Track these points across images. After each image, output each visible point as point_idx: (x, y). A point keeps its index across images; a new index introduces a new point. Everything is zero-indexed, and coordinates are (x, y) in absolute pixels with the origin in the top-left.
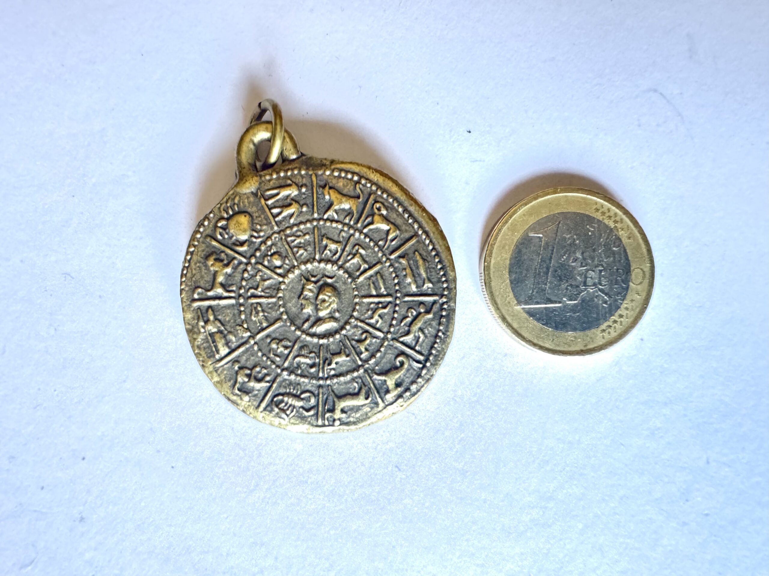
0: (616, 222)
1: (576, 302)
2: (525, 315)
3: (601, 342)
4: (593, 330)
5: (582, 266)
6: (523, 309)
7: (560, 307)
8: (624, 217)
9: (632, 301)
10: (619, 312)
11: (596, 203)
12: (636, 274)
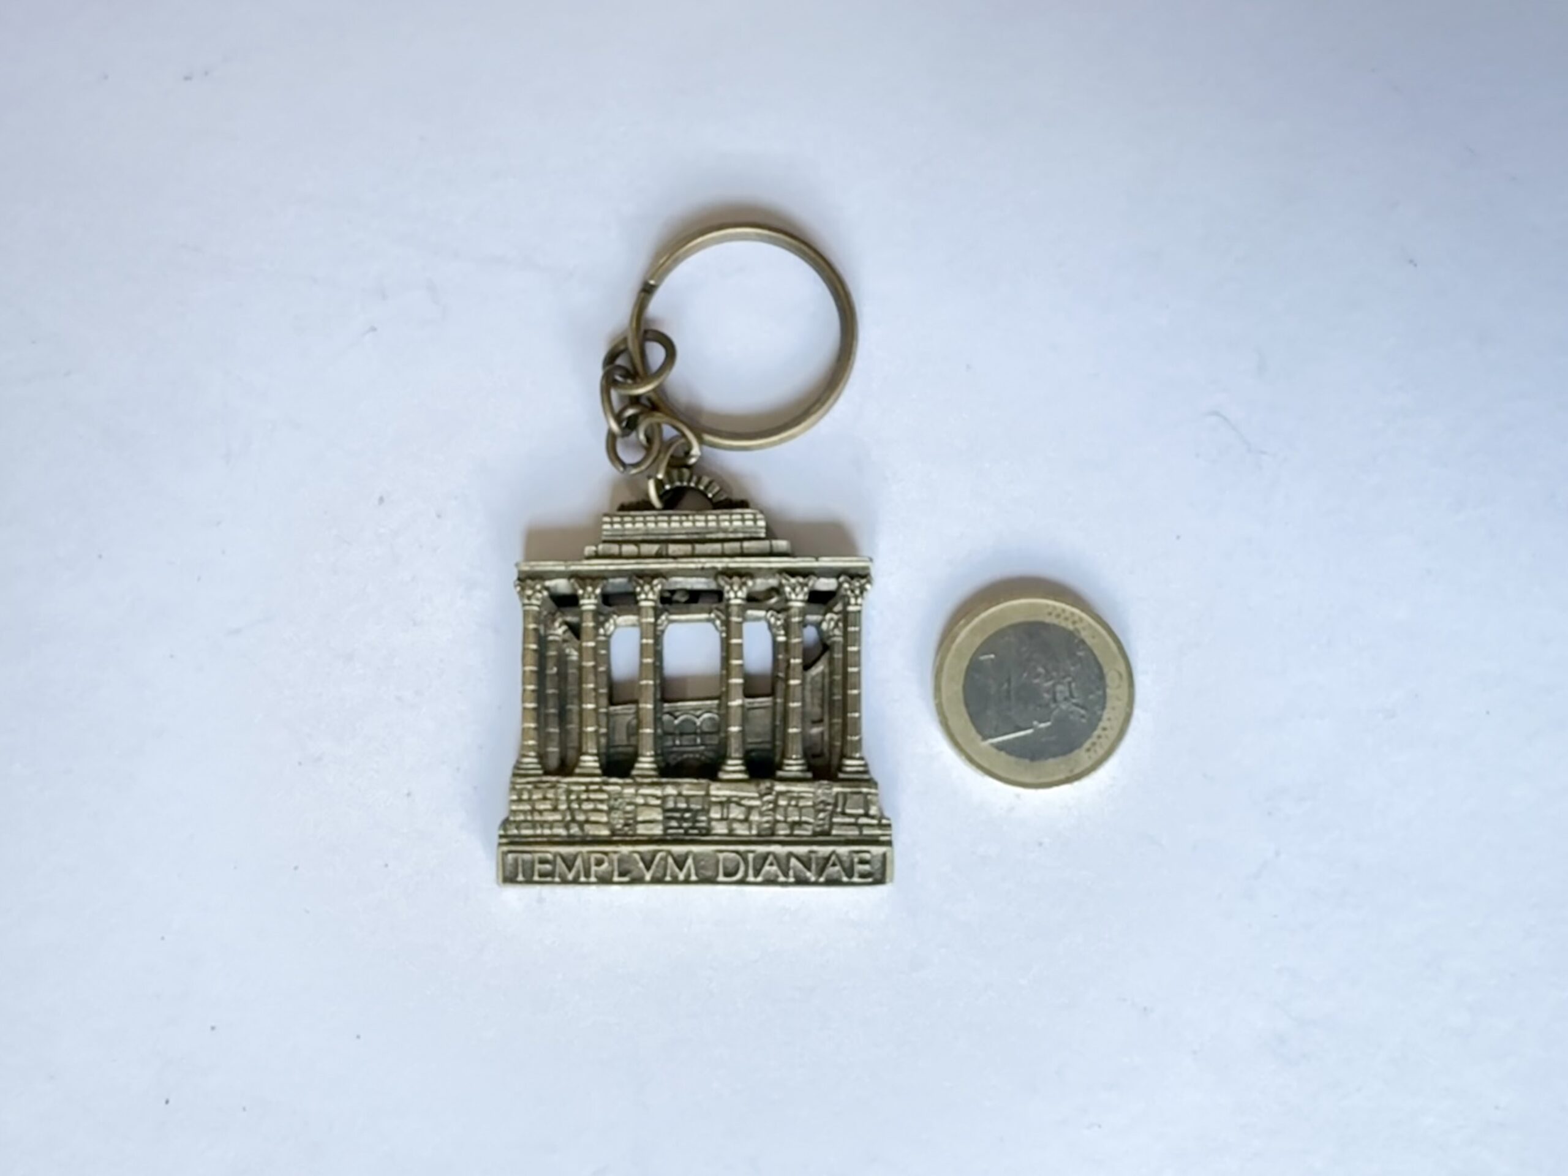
0: (1074, 623)
1: (1048, 724)
2: (994, 751)
3: (1088, 764)
4: (1076, 752)
5: (1047, 681)
6: (992, 745)
7: (1033, 734)
8: (1084, 615)
9: (1114, 708)
10: (1102, 724)
11: (1047, 606)
12: (1111, 678)
